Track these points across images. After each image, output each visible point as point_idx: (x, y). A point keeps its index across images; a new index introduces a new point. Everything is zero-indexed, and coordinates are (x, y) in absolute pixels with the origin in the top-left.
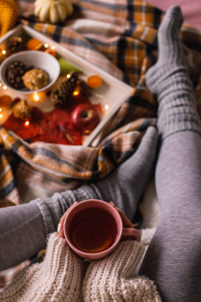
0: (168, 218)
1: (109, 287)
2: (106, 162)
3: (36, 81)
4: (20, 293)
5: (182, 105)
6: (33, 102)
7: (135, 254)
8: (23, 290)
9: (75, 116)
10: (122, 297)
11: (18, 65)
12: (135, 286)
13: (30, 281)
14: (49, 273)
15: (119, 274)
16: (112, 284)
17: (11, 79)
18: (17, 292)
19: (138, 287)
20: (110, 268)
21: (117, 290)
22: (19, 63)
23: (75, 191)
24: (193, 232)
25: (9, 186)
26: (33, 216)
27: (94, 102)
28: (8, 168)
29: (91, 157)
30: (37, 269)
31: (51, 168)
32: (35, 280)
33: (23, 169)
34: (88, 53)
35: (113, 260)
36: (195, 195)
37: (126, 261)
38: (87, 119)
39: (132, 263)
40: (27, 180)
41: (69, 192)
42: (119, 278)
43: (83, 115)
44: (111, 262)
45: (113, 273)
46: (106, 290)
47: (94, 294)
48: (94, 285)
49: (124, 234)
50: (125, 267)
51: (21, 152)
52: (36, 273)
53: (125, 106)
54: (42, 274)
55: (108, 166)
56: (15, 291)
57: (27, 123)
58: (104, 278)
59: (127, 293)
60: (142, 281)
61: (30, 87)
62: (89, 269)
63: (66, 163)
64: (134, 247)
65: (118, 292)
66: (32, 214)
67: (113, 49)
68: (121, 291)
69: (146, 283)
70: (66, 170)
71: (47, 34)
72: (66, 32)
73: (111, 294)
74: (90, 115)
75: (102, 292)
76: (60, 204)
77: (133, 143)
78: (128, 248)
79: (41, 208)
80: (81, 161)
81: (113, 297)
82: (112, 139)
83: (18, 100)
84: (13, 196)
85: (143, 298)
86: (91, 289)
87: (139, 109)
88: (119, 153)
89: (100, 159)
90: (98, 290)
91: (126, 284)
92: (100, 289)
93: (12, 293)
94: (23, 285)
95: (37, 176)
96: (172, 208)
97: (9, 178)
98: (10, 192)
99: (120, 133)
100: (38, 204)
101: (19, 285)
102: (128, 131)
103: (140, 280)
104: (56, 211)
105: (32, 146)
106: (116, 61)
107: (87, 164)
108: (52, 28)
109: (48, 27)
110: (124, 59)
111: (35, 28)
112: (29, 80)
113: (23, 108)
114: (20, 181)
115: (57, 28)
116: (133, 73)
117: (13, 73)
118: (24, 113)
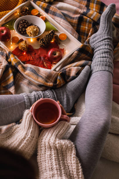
0: (87, 113)
1: (50, 141)
2: (61, 80)
3: (32, 32)
4: (9, 138)
5: (105, 57)
6: (30, 42)
7: (65, 128)
8: (10, 136)
9: (49, 53)
10: (56, 147)
11: (25, 22)
12: (63, 143)
13: (14, 133)
14: (24, 129)
15: (56, 136)
16: (52, 141)
17: (20, 29)
18: (7, 137)
19: (65, 144)
20: (52, 133)
21: (54, 144)
22: (25, 21)
23: (43, 92)
24: (98, 123)
25: (11, 84)
26: (21, 101)
27: (61, 47)
28: (11, 75)
29: (54, 76)
30: (17, 127)
31: (33, 79)
32: (17, 132)
33: (19, 76)
34: (62, 21)
35: (54, 129)
36: (103, 104)
37: (60, 131)
38: (55, 56)
39: (63, 132)
40: (20, 82)
41: (41, 92)
42: (56, 138)
43: (54, 53)
44: (53, 130)
45: (53, 135)
46: (49, 143)
47: (43, 144)
48: (43, 140)
49: (62, 118)
50: (59, 133)
51: (19, 68)
52: (17, 129)
53: (76, 52)
54: (20, 130)
55: (62, 82)
56: (6, 137)
57: (25, 53)
58: (48, 137)
59: (59, 146)
60: (67, 142)
61: (29, 34)
62: (42, 132)
63: (41, 77)
64: (66, 125)
65: (54, 145)
66: (21, 100)
67: (75, 21)
68: (56, 144)
69: (69, 143)
70: (41, 81)
71: (42, 8)
72: (53, 8)
73: (51, 145)
74: (57, 54)
75: (47, 144)
76: (35, 97)
77: (77, 72)
78: (62, 125)
79: (25, 98)
80: (49, 77)
81: (52, 147)
82: (66, 68)
83: (22, 40)
84: (12, 90)
85: (67, 150)
86: (42, 142)
87: (83, 55)
88: (69, 76)
89: (59, 78)
90: (45, 142)
91: (59, 141)
92: (46, 142)
93: (4, 137)
94: (10, 134)
95: (26, 81)
96: (90, 109)
97: (11, 80)
98: (11, 87)
99: (71, 67)
100: (24, 96)
101: (8, 134)
102: (75, 66)
103: (66, 141)
104: (33, 100)
105: (25, 65)
106: (76, 27)
107: (52, 79)
108: (46, 5)
109: (43, 4)
110: (80, 27)
111: (37, 3)
112: (29, 31)
113: (24, 45)
114: (17, 82)
115: (48, 5)
116: (84, 35)
117: (22, 26)
118: (24, 47)
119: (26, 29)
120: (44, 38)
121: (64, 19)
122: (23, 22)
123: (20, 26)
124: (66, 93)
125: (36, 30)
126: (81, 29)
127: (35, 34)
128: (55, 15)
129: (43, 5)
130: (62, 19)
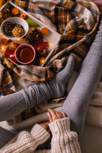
2: (51, 73)
3: (18, 34)
11: (9, 24)
17: (6, 32)
22: (9, 22)
23: (38, 85)
25: (11, 84)
27: (45, 41)
28: (9, 76)
29: (44, 71)
31: (28, 77)
40: (18, 80)
41: (36, 86)
51: (15, 70)
67: (52, 14)
70: (35, 79)
71: (21, 7)
72: (31, 5)
76: (32, 92)
77: (62, 64)
79: (24, 95)
80: (40, 72)
83: (10, 41)
84: (13, 88)
88: (56, 68)
89: (48, 72)
97: (11, 81)
98: (11, 86)
106: (54, 19)
107: (43, 73)
108: (24, 3)
109: (21, 3)
110: (58, 18)
111: (15, 3)
112: (15, 34)
113: (13, 46)
114: (15, 81)
115: (26, 3)
116: (63, 24)
117: (7, 29)
118: (14, 48)
119: (12, 31)
120: (29, 37)
121: (42, 15)
122: (7, 24)
123: (6, 30)
124: (58, 82)
125: (21, 31)
126: (59, 19)
127: (21, 35)
128: (35, 13)
129: (21, 5)
130: (41, 15)
